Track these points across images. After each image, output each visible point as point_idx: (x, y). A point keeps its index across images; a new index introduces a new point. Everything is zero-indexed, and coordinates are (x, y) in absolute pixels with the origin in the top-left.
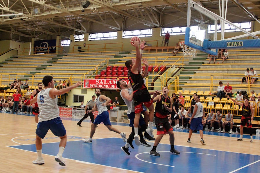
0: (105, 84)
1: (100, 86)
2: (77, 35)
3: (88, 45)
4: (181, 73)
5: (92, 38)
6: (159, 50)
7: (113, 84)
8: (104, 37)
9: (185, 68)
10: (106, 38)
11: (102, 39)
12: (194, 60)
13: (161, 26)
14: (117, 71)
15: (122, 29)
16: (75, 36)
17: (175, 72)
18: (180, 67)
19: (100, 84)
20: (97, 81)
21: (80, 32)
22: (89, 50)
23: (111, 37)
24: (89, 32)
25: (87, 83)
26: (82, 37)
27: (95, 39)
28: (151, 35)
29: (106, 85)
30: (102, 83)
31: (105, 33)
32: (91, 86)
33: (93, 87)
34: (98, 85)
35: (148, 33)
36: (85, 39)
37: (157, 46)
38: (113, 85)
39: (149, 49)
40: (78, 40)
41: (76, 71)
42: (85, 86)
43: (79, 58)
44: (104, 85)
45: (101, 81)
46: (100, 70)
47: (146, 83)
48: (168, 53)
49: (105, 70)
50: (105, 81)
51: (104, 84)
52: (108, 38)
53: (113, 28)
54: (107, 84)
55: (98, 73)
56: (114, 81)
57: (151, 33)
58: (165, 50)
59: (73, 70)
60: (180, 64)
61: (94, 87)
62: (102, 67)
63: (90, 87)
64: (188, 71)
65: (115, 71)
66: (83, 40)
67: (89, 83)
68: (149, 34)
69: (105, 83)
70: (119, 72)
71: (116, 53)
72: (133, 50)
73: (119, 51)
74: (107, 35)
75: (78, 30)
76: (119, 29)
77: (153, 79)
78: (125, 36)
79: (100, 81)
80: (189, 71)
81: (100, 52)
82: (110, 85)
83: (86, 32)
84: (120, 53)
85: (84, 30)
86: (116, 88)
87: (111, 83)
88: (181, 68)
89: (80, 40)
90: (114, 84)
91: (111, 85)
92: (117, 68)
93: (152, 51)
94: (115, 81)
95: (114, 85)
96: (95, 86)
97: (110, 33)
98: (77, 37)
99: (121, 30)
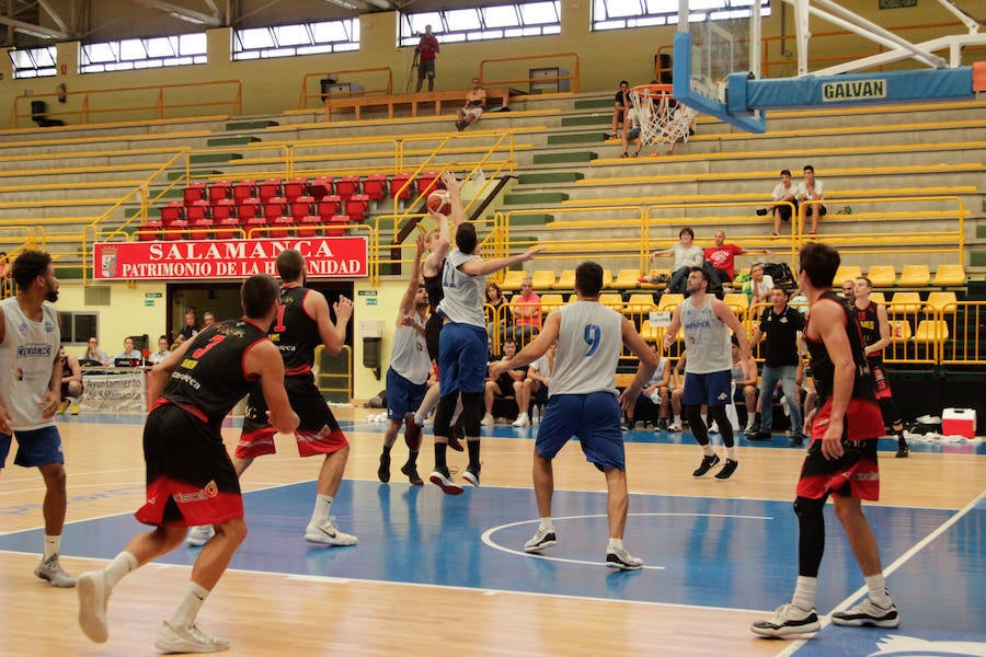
0: (190, 261)
1: (169, 269)
2: (23, 53)
3: (83, 96)
4: (508, 200)
5: (92, 64)
6: (402, 109)
7: (228, 257)
8: (148, 58)
9: (522, 180)
10: (158, 63)
11: (138, 65)
12: (552, 146)
13: (399, 4)
14: (232, 202)
15: (228, 22)
16: (13, 55)
17: (484, 196)
18: (503, 175)
19: (168, 262)
20: (153, 250)
21: (35, 34)
22: (86, 114)
23: (180, 56)
24: (79, 35)
25: (107, 259)
26: (45, 57)
27: (110, 67)
28: (356, 46)
29: (198, 265)
30: (178, 256)
31: (152, 41)
32: (128, 273)
33: (136, 274)
34: (160, 265)
35: (341, 34)
36: (63, 66)
37: (389, 92)
38: (226, 261)
39: (358, 103)
40: (32, 74)
41: (47, 210)
42: (99, 275)
43: (49, 152)
44: (188, 265)
45: (174, 248)
46: (157, 199)
47: (372, 247)
48: (437, 118)
49: (178, 201)
50: (191, 248)
51: (185, 261)
52: (168, 62)
53: (185, 18)
54: (201, 262)
55: (151, 212)
56: (231, 247)
57: (357, 37)
58: (426, 107)
59: (32, 203)
60: (502, 164)
61: (143, 274)
62: (167, 189)
63: (125, 274)
64: (537, 192)
65: (226, 201)
66: (53, 72)
67: (120, 262)
68: (347, 42)
69: (191, 255)
70: (242, 208)
71: (215, 125)
72: (286, 113)
73: (227, 117)
74: (160, 46)
75: (25, 29)
76: (215, 21)
77: (396, 231)
78: (244, 50)
79: (166, 249)
80: (541, 191)
81: (144, 123)
82: (213, 262)
83: (64, 36)
84: (230, 127)
85: (56, 28)
86: (239, 273)
87: (217, 256)
88: (504, 180)
89: (41, 73)
90: (232, 260)
91: (219, 264)
92: (228, 191)
93: (369, 111)
94: (236, 244)
95: (230, 264)
96: (146, 270)
97: (174, 39)
98: (23, 59)
99: (223, 26)
